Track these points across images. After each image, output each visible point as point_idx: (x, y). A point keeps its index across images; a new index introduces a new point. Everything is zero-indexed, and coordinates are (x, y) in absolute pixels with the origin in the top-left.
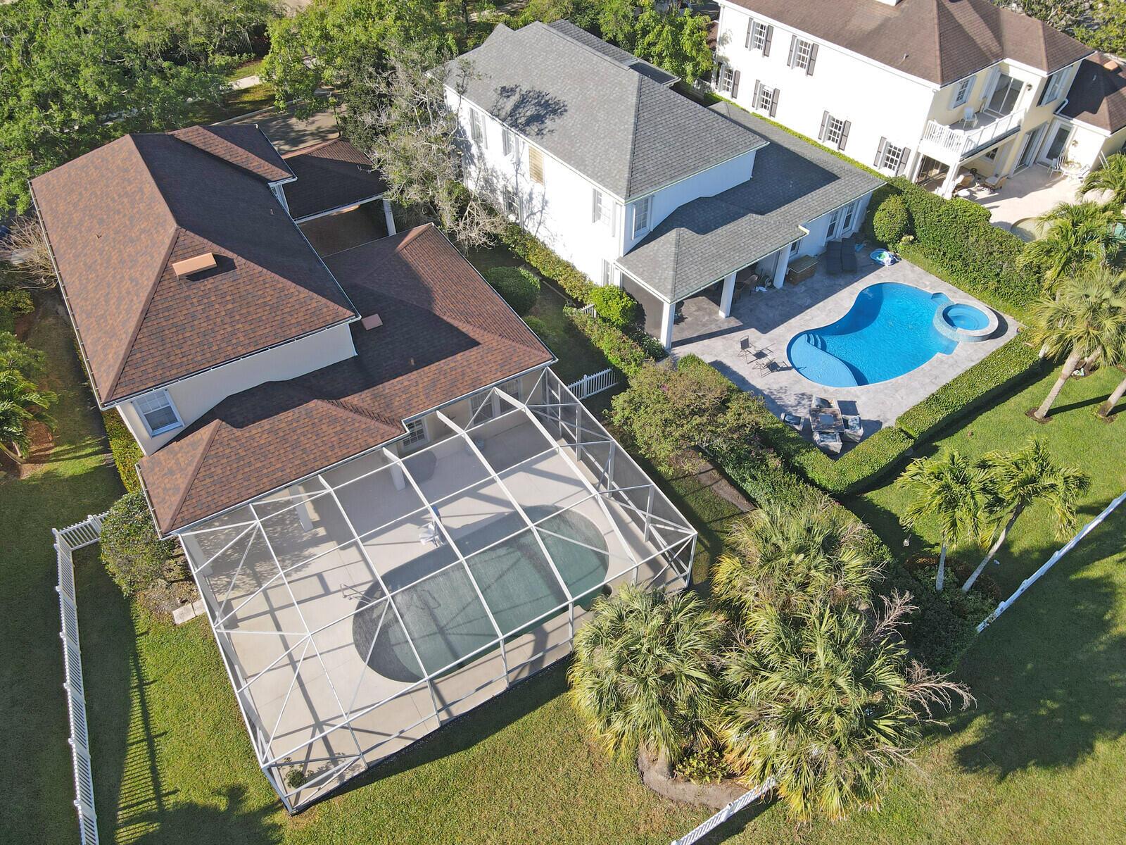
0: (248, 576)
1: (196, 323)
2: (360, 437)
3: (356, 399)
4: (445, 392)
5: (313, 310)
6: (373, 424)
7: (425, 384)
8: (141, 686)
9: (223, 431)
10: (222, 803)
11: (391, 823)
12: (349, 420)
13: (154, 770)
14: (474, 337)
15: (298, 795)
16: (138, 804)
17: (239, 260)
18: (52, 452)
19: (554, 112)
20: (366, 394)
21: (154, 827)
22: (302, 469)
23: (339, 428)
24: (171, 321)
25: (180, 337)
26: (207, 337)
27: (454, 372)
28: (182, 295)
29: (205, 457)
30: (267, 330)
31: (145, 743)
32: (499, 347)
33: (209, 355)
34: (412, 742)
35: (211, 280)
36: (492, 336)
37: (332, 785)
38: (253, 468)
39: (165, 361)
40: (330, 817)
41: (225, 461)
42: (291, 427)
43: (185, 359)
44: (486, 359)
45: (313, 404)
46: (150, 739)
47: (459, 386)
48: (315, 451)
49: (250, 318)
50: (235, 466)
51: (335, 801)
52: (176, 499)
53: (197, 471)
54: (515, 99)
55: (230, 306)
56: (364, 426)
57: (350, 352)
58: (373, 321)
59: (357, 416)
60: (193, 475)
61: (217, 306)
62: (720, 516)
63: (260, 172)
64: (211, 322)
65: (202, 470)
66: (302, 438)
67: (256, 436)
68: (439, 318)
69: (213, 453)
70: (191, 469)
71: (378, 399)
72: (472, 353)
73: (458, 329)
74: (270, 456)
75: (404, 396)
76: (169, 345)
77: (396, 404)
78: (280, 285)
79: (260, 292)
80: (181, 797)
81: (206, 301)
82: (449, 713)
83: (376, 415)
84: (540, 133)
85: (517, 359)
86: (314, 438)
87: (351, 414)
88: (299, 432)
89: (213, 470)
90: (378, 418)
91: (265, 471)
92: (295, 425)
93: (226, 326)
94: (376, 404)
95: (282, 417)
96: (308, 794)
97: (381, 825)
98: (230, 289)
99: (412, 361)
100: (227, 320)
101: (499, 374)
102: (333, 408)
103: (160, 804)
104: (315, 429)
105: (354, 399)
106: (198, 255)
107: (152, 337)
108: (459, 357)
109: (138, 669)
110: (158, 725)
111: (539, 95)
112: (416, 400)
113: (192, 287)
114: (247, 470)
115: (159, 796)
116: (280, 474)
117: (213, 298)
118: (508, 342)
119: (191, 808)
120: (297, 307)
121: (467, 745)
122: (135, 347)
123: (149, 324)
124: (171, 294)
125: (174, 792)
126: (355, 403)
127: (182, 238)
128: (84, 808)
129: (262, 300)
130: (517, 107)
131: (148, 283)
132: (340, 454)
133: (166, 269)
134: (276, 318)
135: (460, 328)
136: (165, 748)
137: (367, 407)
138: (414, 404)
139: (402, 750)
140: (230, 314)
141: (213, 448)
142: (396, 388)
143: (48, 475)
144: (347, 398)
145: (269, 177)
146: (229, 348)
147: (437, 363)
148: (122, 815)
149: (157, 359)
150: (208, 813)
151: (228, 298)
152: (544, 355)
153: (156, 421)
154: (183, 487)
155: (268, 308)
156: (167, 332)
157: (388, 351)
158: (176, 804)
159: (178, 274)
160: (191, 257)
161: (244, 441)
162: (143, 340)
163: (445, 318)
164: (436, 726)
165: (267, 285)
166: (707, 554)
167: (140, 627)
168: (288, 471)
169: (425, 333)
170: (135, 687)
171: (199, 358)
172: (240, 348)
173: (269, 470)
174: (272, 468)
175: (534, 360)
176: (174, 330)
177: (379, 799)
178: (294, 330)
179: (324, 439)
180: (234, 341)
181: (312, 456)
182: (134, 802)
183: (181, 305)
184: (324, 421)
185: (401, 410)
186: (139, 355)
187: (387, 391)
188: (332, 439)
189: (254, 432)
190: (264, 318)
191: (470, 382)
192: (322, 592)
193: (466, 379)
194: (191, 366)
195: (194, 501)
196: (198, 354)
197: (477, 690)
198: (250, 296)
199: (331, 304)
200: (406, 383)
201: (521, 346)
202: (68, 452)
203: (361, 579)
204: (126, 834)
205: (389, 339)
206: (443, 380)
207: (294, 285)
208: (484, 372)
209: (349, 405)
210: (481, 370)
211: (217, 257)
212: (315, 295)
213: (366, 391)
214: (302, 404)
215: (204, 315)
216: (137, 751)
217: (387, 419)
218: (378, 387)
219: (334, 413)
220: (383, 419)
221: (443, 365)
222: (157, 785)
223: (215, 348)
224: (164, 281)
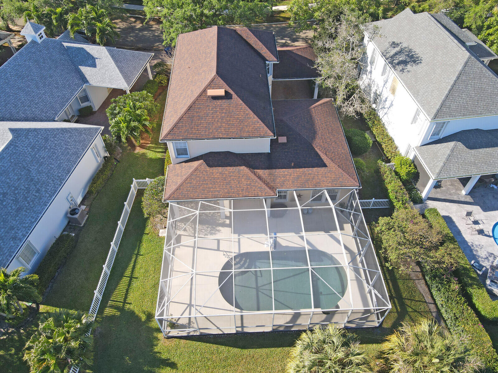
0: (192, 228)
1: (207, 118)
2: (256, 190)
3: (261, 172)
4: (301, 183)
5: (257, 128)
6: (264, 186)
7: (294, 176)
8: (138, 254)
9: (202, 166)
10: (144, 318)
11: (199, 363)
12: (254, 181)
13: (127, 291)
14: (326, 163)
15: (170, 332)
16: (117, 301)
17: (234, 96)
18: (148, 145)
19: (414, 62)
20: (267, 171)
21: (118, 313)
22: (227, 195)
23: (249, 183)
24: (198, 114)
25: (199, 122)
26: (209, 125)
27: (309, 176)
28: (207, 104)
29: (192, 174)
30: (234, 130)
31: (129, 278)
32: (335, 171)
33: (207, 133)
34: (222, 333)
35: (220, 101)
36: (335, 165)
37: (184, 334)
38: (208, 186)
39: (190, 130)
40: (177, 347)
41: (199, 179)
42: (229, 174)
43: (197, 132)
44: (327, 175)
45: (243, 168)
46: (131, 278)
47: (309, 183)
48: (235, 189)
49: (229, 123)
50: (201, 182)
51: (183, 341)
52: (174, 187)
53: (186, 179)
54: (397, 49)
55: (223, 115)
56: (259, 186)
57: (267, 150)
58: (283, 140)
59: (258, 180)
60: (184, 180)
61: (218, 113)
62: (412, 298)
63: (265, 55)
64: (213, 119)
65: (188, 179)
66: (232, 181)
67: (215, 173)
68: (313, 148)
69: (195, 174)
70: (185, 177)
71: (271, 175)
72: (321, 170)
73: (320, 157)
74: (216, 184)
75: (283, 179)
76: (194, 124)
77: (278, 181)
78: (247, 112)
79: (238, 113)
80: (131, 307)
81: (215, 109)
82: (243, 329)
83: (267, 183)
84: (402, 70)
85: (341, 180)
86: (237, 183)
87: (256, 178)
88: (232, 178)
89: (192, 181)
90: (267, 184)
91: (212, 190)
92: (232, 174)
93: (219, 123)
94: (269, 177)
95: (228, 169)
96: (174, 332)
97: (195, 362)
98: (226, 107)
99: (293, 164)
100: (220, 120)
101: (330, 184)
102: (250, 173)
103: (124, 305)
104: (239, 179)
105: (260, 172)
106: (219, 89)
107: (189, 118)
108: (315, 169)
109: (139, 248)
110: (136, 274)
111: (410, 51)
112: (287, 182)
113: (212, 102)
114: (205, 186)
115: (125, 302)
116: (217, 193)
117: (218, 109)
118: (341, 171)
119: (132, 313)
120: (251, 124)
121: (244, 347)
122: (181, 120)
123: (190, 112)
124: (202, 102)
125: (130, 304)
126: (261, 174)
127: (215, 80)
128: (97, 294)
129: (237, 116)
130: (396, 54)
131: (196, 94)
132: (245, 194)
133: (205, 91)
134: (240, 126)
135: (321, 156)
136: (135, 284)
137: (264, 177)
138: (286, 184)
139: (216, 334)
140: (222, 118)
141: (196, 172)
142: (281, 174)
143: (144, 154)
144: (258, 170)
145: (268, 59)
146: (216, 133)
147: (303, 169)
148: (110, 303)
149: (187, 128)
150: (138, 318)
151: (224, 111)
152: (355, 183)
153: (181, 152)
154: (179, 183)
155: (238, 120)
156: (195, 118)
157: (284, 155)
158: (129, 309)
159: (208, 95)
160: (216, 89)
161: (209, 173)
162: (185, 118)
163: (316, 149)
164: (234, 332)
165: (242, 110)
166: (396, 315)
167: (147, 231)
168: (221, 193)
169: (304, 153)
170: (135, 254)
171: (203, 133)
172: (220, 134)
173: (214, 190)
174: (215, 189)
175: (349, 183)
176: (198, 118)
177: (198, 350)
178: (245, 134)
179: (241, 185)
180: (219, 131)
181: (233, 191)
182: (116, 300)
183: (205, 108)
184: (244, 177)
185: (278, 184)
186: (181, 124)
187: (276, 173)
188: (244, 187)
189: (214, 171)
190: (235, 124)
191: (315, 183)
192: (216, 248)
193: (314, 181)
194: (199, 135)
195: (181, 191)
196: (203, 131)
197: (257, 326)
198: (233, 113)
199: (265, 127)
200: (286, 173)
201: (346, 175)
202: (153, 148)
203: (235, 250)
204: (108, 311)
205: (287, 150)
206: (303, 178)
207: (253, 114)
208: (323, 181)
209: (257, 174)
210: (322, 179)
211: (226, 92)
212: (260, 121)
213: (267, 170)
214: (238, 166)
215: (212, 115)
216: (125, 281)
217: (271, 186)
218: (273, 170)
219: (250, 175)
220: (269, 186)
221: (306, 171)
222: (126, 298)
223: (211, 131)
224: (202, 97)
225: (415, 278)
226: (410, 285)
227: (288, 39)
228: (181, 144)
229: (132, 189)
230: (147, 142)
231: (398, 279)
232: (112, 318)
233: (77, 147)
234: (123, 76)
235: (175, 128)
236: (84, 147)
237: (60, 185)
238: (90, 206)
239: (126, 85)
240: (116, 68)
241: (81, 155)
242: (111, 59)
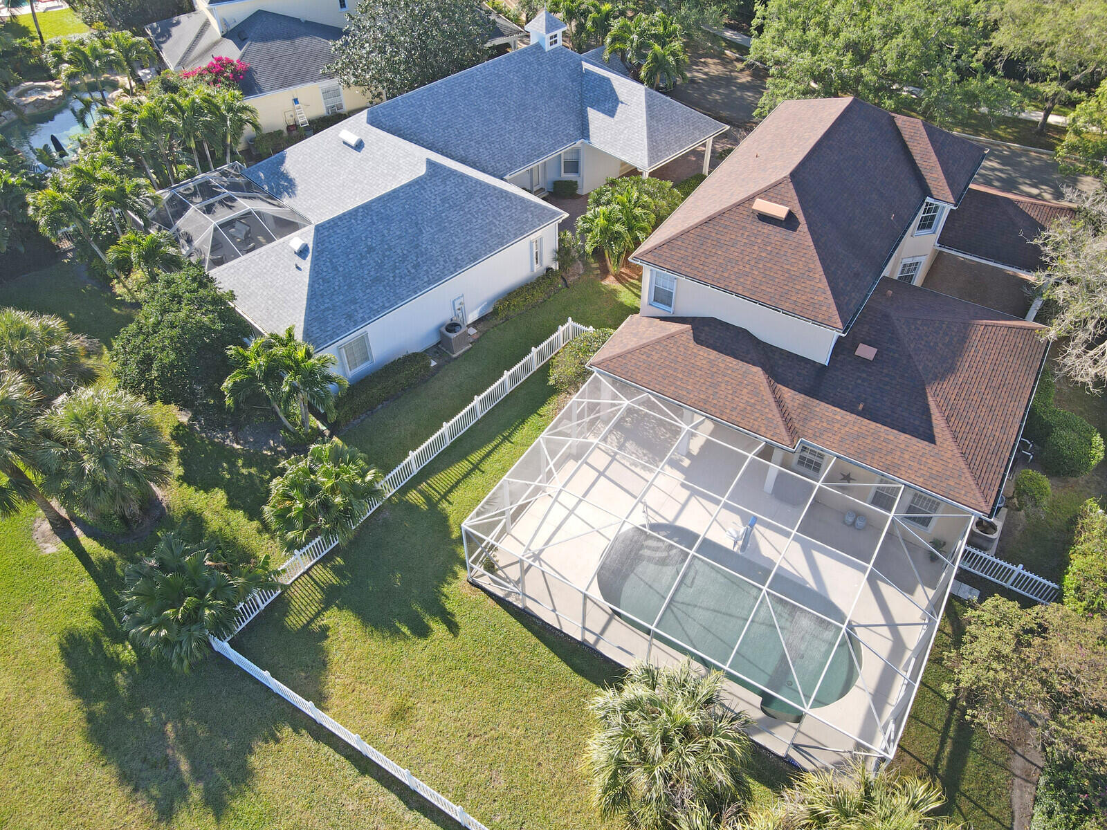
0: (619, 442)
1: (733, 249)
2: (759, 420)
3: (789, 394)
4: (859, 451)
5: (816, 302)
6: (778, 420)
7: (851, 431)
8: (506, 438)
9: (685, 336)
10: (455, 534)
11: (494, 649)
12: (766, 402)
13: (458, 482)
14: (936, 434)
15: (484, 575)
16: (434, 489)
17: (803, 227)
18: (632, 281)
20: (801, 398)
21: (424, 507)
22: (700, 404)
23: (753, 401)
24: (718, 236)
25: (714, 251)
26: (729, 264)
27: (884, 444)
28: (743, 224)
29: (658, 341)
30: (770, 290)
31: (471, 466)
32: (949, 461)
33: (717, 276)
34: (558, 628)
35: (771, 227)
36: (955, 447)
37: (501, 594)
38: (675, 374)
39: (690, 258)
40: (477, 605)
41: (666, 355)
42: (725, 371)
43: (702, 267)
44: (924, 459)
45: (757, 370)
46: (476, 467)
47: (876, 457)
48: (721, 400)
49: (768, 272)
50: (667, 363)
51: (490, 601)
52: (617, 351)
53: (644, 346)
55: (764, 254)
56: (770, 416)
57: (823, 358)
58: (866, 352)
59: (774, 405)
60: (640, 346)
61: (756, 248)
62: (983, 804)
63: (931, 184)
64: (742, 256)
65: (648, 348)
66: (723, 385)
67: (699, 357)
68: (925, 394)
69: (665, 343)
70: (645, 341)
71: (805, 409)
72: (918, 444)
73: (930, 417)
74: (693, 377)
75: (825, 424)
76: (702, 251)
77: (813, 424)
78: (812, 266)
79: (794, 261)
80: (449, 510)
81: (753, 239)
82: (597, 641)
83: (789, 418)
85: (952, 484)
86: (731, 392)
87: (772, 400)
88: (726, 379)
89: (653, 353)
90: (787, 419)
91: (679, 383)
92: (729, 372)
93: (747, 266)
94: (799, 410)
95: (728, 360)
96: (485, 581)
97: (488, 643)
98: (777, 243)
99: (861, 406)
100: (752, 263)
101: (921, 480)
102: (765, 384)
103: (440, 500)
104: (738, 387)
105: (787, 393)
106: (781, 204)
107: (699, 238)
108: (903, 436)
109: (515, 430)
110: (485, 466)
112: (830, 435)
113: (755, 223)
114: (671, 372)
115: (444, 497)
116: (684, 393)
117: (759, 241)
118: (962, 464)
119: (445, 519)
120: (807, 290)
121: (578, 670)
122: (683, 237)
123: (705, 228)
124: (737, 218)
125: (450, 503)
126: (786, 396)
127: (782, 185)
128: (413, 459)
129: (789, 267)
131: (733, 201)
133: (751, 199)
134: (785, 287)
135: (933, 417)
136: (474, 479)
137: (790, 406)
138: (825, 437)
139: (549, 624)
140: (759, 260)
141: (669, 341)
142: (827, 413)
143: (614, 292)
144: (784, 388)
145: (934, 193)
146: (734, 282)
147: (879, 425)
148: (424, 486)
149: (687, 254)
150: (446, 531)
151: (769, 248)
152: (983, 504)
153: (662, 297)
154: (629, 347)
155: (787, 275)
156: (709, 241)
157: (853, 383)
158: (444, 509)
159: (753, 207)
160: (775, 202)
161: (689, 353)
162: (691, 235)
163: (930, 399)
164: (580, 638)
165: (803, 259)
167: (542, 411)
168: (691, 396)
169: (898, 395)
170: (503, 436)
171: (710, 273)
172: (740, 288)
173: (681, 385)
174: (684, 385)
175: (968, 499)
176: (715, 243)
177: (505, 630)
178: (787, 304)
179: (736, 399)
180: (742, 280)
181: (715, 402)
182: (434, 486)
183: (735, 230)
184: (749, 387)
185: (810, 431)
186: (679, 243)
187: (818, 410)
188: (740, 404)
189: (701, 353)
190: (777, 280)
191: (888, 462)
192: (638, 495)
193: (889, 458)
194: (700, 274)
195: (624, 361)
196: (712, 271)
197: (619, 647)
198: (784, 258)
199: (834, 307)
200: (838, 417)
201: (970, 478)
204: (414, 496)
205: (864, 375)
206: (868, 441)
207: (822, 273)
208: (910, 467)
209: (779, 394)
210: (910, 462)
211: (790, 214)
212: (829, 292)
213: (803, 396)
214: (749, 363)
215: (742, 248)
216: (464, 466)
217: (793, 428)
218: (815, 400)
219: (762, 388)
220: (790, 425)
221: (882, 431)
222: (450, 491)
223: (726, 275)
224: (741, 208)
225: (1018, 772)
226: (995, 777)
227: (1050, 190)
228: (669, 281)
229: (557, 334)
230: (634, 275)
231: (975, 750)
232: (413, 508)
233: (509, 227)
234: (649, 145)
235: (665, 246)
236: (518, 233)
237: (452, 273)
238: (483, 334)
239: (647, 162)
240: (645, 127)
241: (507, 242)
242: (645, 110)
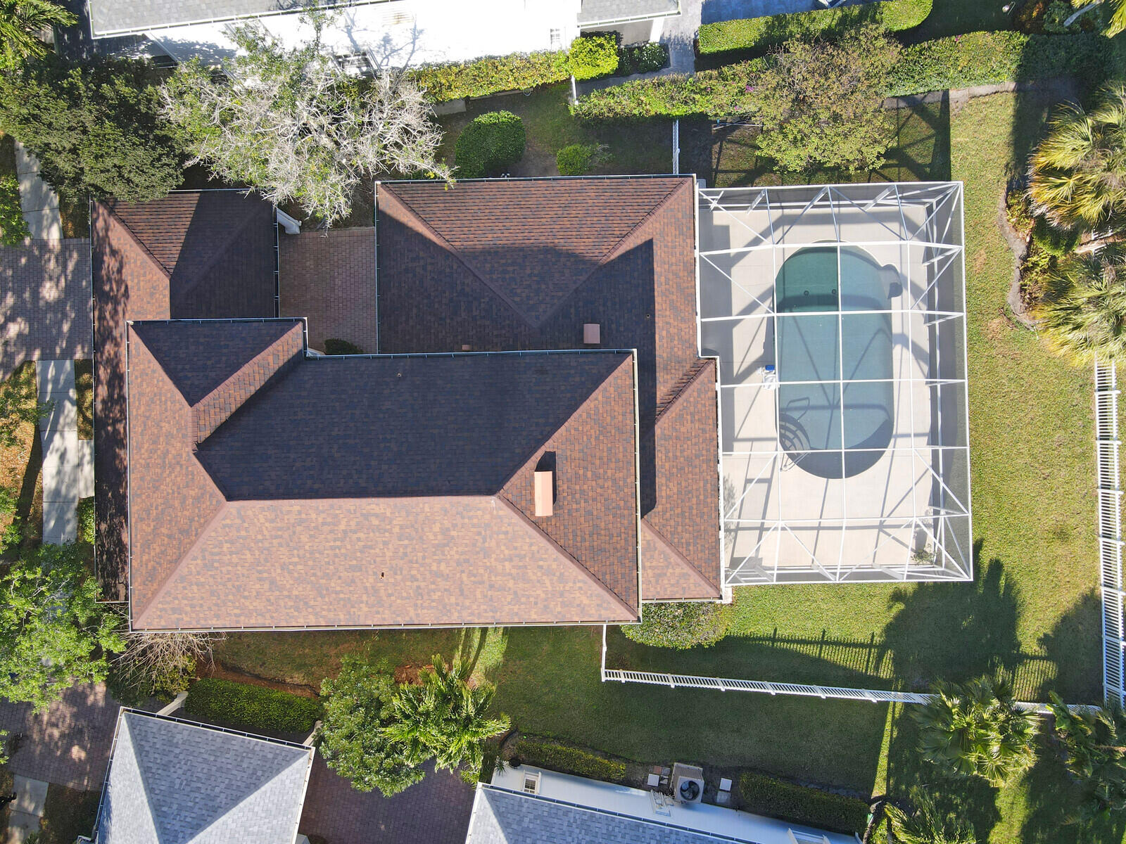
1: (595, 513)
2: (704, 401)
3: (662, 388)
5: (616, 393)
6: (696, 385)
7: (672, 316)
8: (774, 639)
9: (653, 521)
10: (900, 606)
12: (685, 404)
13: (848, 645)
14: (643, 241)
16: (868, 660)
17: (548, 446)
21: (889, 654)
22: (711, 464)
23: (689, 417)
24: (587, 537)
25: (603, 532)
26: (611, 508)
27: (671, 282)
28: (566, 517)
29: (670, 544)
30: (621, 448)
31: (824, 646)
32: (662, 223)
35: (560, 483)
36: (648, 223)
38: (695, 507)
39: (619, 554)
41: (680, 528)
42: (671, 459)
43: (622, 535)
44: (669, 244)
45: (658, 429)
46: (823, 643)
47: (686, 285)
48: (700, 447)
49: (605, 460)
50: (687, 520)
52: (694, 577)
53: (680, 554)
55: (589, 474)
56: (695, 394)
59: (684, 396)
60: (682, 559)
61: (585, 487)
64: (599, 498)
65: (680, 550)
66: (686, 453)
67: (668, 493)
69: (669, 536)
70: (674, 558)
71: (669, 367)
72: (659, 254)
73: (631, 251)
74: (690, 488)
75: (676, 342)
76: (607, 546)
78: (584, 415)
79: (585, 439)
80: (878, 631)
81: (578, 496)
82: (924, 434)
83: (685, 377)
85: (682, 214)
86: (688, 442)
87: (680, 400)
88: (678, 454)
89: (684, 541)
90: (689, 379)
91: (701, 497)
92: (671, 455)
93: (606, 486)
94: (673, 371)
95: (660, 463)
98: (573, 467)
99: (645, 316)
100: (600, 482)
101: (689, 240)
103: (875, 646)
104: (682, 438)
105: (662, 390)
106: (533, 486)
107: (596, 559)
108: (657, 268)
109: (760, 639)
112: (683, 333)
113: (561, 504)
114: (694, 512)
115: (870, 646)
116: (709, 485)
117: (578, 488)
118: (660, 211)
119: (889, 629)
120: (608, 408)
122: (600, 577)
123: (584, 558)
124: (562, 528)
125: (873, 636)
126: (666, 390)
127: (510, 497)
129: (593, 440)
132: (711, 427)
133: (537, 524)
134: (613, 434)
135: (628, 248)
136: (835, 633)
137: (673, 382)
138: (688, 337)
140: (596, 477)
141: (664, 534)
142: (665, 345)
144: (658, 396)
146: (626, 490)
147: (656, 294)
148: (871, 672)
149: (616, 561)
150: (900, 617)
151: (581, 472)
154: (687, 570)
155: (601, 438)
156: (595, 544)
157: (626, 334)
158: (882, 635)
159: (550, 513)
160: (533, 493)
161: (668, 505)
162: (596, 568)
163: (612, 257)
165: (580, 428)
168: (709, 477)
169: (620, 287)
170: (773, 644)
171: (627, 522)
172: (629, 480)
173: (702, 493)
174: (701, 490)
175: (687, 197)
176: (595, 536)
178: (628, 422)
179: (693, 434)
180: (621, 483)
181: (704, 452)
182: (865, 663)
183: (574, 521)
184: (678, 427)
185: (688, 353)
186: (608, 577)
187: (665, 355)
188: (695, 427)
189: (664, 494)
190: (609, 445)
191: (687, 273)
192: (765, 486)
193: (681, 274)
195: (703, 565)
196: (621, 521)
198: (585, 450)
200: (664, 333)
201: (669, 201)
203: (774, 450)
204: (886, 672)
205: (614, 326)
206: (675, 297)
207: (588, 401)
208: (682, 254)
209: (667, 397)
210: (678, 255)
211: (541, 467)
212: (604, 384)
213: (658, 374)
214: (654, 441)
215: (591, 502)
216: (828, 654)
217: (693, 369)
218: (657, 362)
219: (674, 415)
220: (694, 373)
221: (660, 289)
222: (862, 645)
223: (622, 503)
224: (549, 530)
232: (897, 662)
235: (616, 591)
238: (647, 766)
